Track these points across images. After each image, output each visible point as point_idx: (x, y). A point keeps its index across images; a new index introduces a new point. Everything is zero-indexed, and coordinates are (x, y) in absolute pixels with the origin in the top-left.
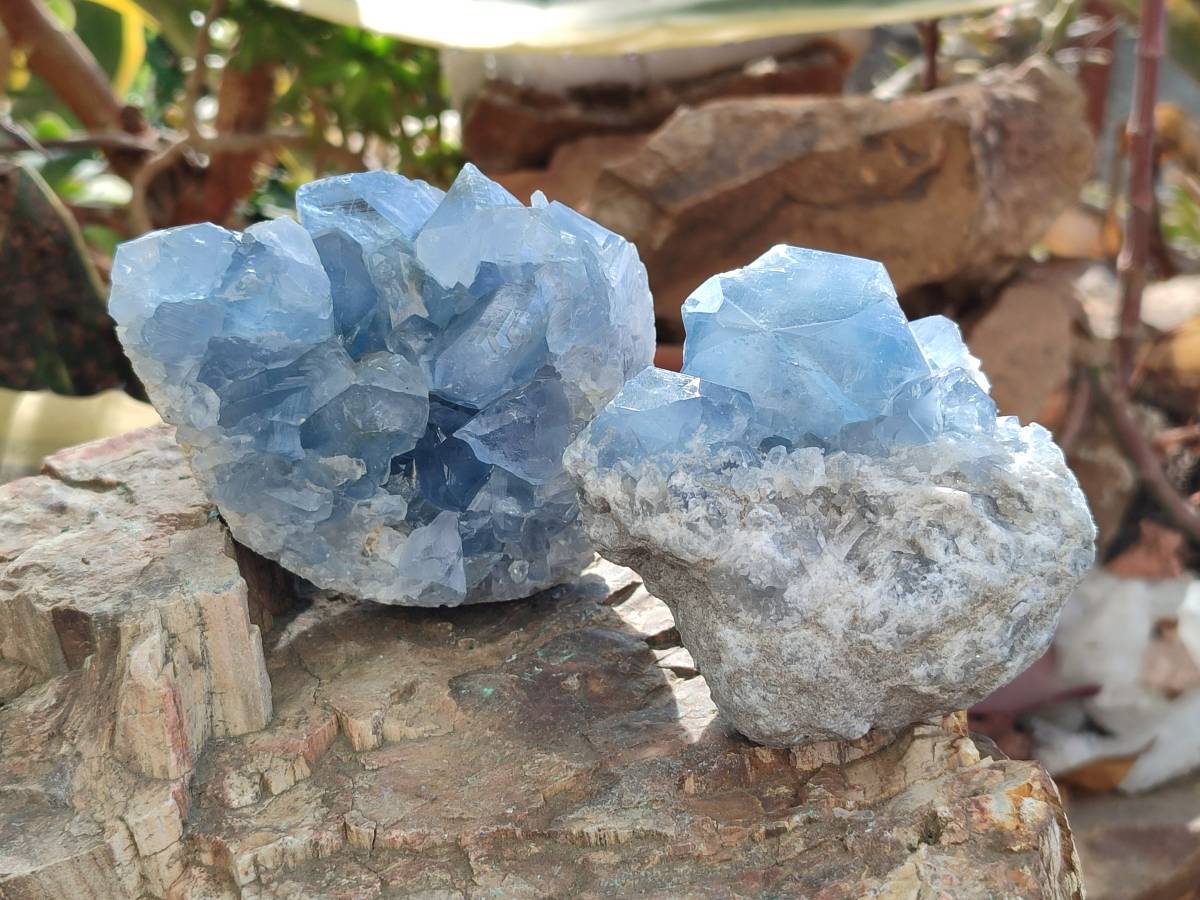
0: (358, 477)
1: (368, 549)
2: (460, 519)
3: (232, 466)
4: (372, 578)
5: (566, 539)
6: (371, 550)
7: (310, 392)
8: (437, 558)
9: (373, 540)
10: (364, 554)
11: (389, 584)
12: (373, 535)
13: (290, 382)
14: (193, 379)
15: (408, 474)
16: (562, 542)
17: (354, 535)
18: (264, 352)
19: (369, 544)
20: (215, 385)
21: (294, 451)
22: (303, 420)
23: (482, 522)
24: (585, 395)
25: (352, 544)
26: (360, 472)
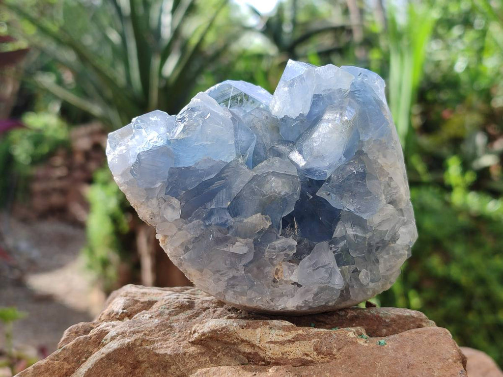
0: (267, 227)
1: (276, 278)
2: (329, 244)
3: (192, 240)
4: (282, 295)
5: (388, 254)
6: (278, 278)
7: (230, 188)
8: (322, 267)
9: (279, 270)
10: (274, 281)
11: (293, 296)
12: (278, 267)
13: (217, 184)
14: (163, 195)
15: (293, 226)
16: (386, 257)
17: (268, 269)
18: (200, 172)
19: (277, 274)
20: (176, 195)
21: (227, 220)
22: (229, 203)
23: (342, 244)
24: (382, 166)
25: (267, 276)
26: (269, 224)
